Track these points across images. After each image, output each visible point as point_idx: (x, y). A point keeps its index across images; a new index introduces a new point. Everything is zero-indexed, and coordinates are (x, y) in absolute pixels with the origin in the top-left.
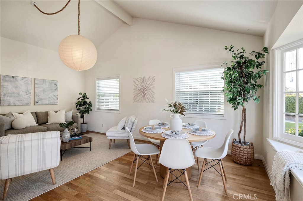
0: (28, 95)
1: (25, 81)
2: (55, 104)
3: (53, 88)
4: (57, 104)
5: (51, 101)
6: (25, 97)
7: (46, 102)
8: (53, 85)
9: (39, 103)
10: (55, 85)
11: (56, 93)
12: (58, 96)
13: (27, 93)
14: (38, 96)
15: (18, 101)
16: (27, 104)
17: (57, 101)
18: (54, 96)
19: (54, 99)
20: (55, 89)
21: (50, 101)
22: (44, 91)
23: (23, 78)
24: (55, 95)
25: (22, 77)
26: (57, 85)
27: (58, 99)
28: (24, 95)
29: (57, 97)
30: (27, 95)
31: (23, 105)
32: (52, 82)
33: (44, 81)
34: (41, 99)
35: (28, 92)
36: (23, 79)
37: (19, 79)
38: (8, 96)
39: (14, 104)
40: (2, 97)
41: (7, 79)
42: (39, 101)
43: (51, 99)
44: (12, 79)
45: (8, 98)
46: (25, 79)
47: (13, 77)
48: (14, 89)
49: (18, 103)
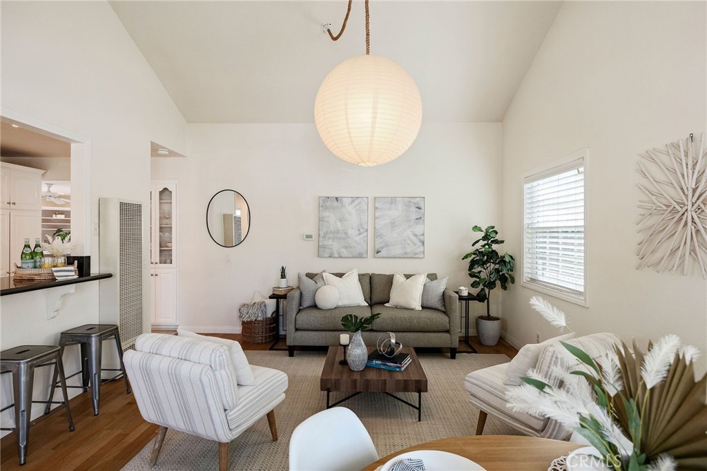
0: (362, 236)
1: (356, 206)
2: (416, 256)
3: (413, 217)
4: (420, 256)
5: (408, 250)
6: (357, 239)
7: (397, 251)
8: (413, 209)
9: (383, 253)
10: (417, 207)
11: (418, 229)
12: (423, 235)
13: (359, 230)
14: (381, 236)
15: (346, 247)
16: (360, 256)
17: (421, 249)
18: (416, 235)
19: (415, 244)
20: (417, 219)
21: (405, 248)
22: (393, 224)
23: (354, 199)
24: (416, 233)
25: (352, 197)
26: (423, 207)
27: (423, 243)
28: (355, 236)
29: (422, 238)
30: (360, 234)
31: (353, 257)
32: (410, 202)
33: (393, 201)
34: (387, 245)
35: (362, 230)
36: (353, 202)
37: (346, 201)
38: (329, 238)
39: (339, 254)
40: (321, 239)
41: (328, 204)
42: (382, 248)
43: (408, 244)
44: (335, 203)
45: (330, 242)
46: (357, 201)
47: (337, 198)
48: (339, 224)
49: (344, 252)
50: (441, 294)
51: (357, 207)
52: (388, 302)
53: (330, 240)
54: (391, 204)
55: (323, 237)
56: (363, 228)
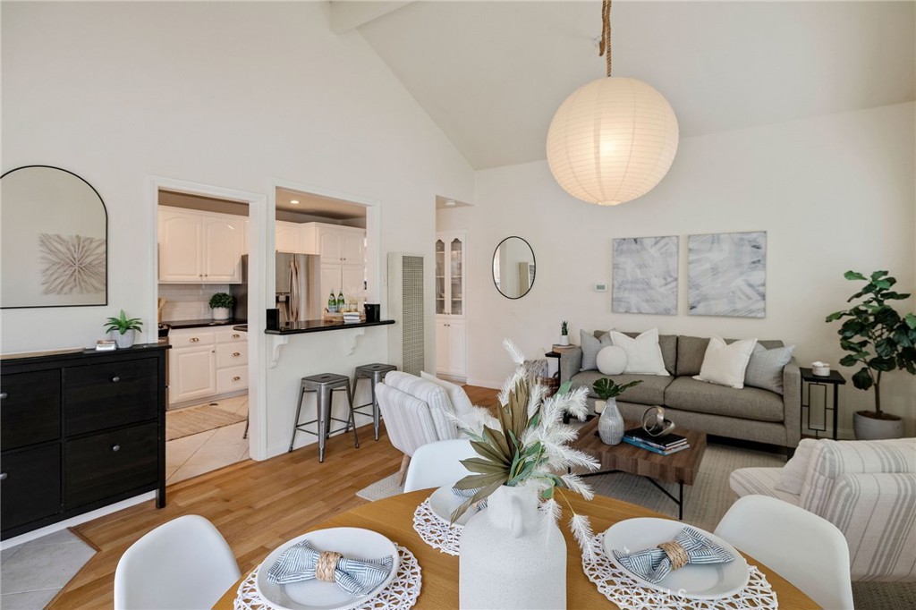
0: (669, 286)
1: (661, 248)
2: (750, 315)
3: (747, 259)
4: (759, 315)
5: (739, 305)
6: (663, 290)
7: (722, 306)
8: (748, 248)
9: (700, 309)
10: (754, 246)
11: (756, 277)
12: (764, 285)
13: (665, 279)
14: (696, 287)
15: (647, 301)
16: (667, 312)
17: (760, 305)
18: (751, 286)
19: (750, 298)
20: (754, 263)
21: (734, 303)
22: (715, 271)
23: (658, 240)
24: (752, 282)
25: (656, 238)
26: (763, 246)
27: (763, 296)
28: (661, 287)
29: (761, 289)
30: (666, 284)
31: (657, 314)
32: (742, 239)
33: (715, 239)
34: (705, 298)
35: (669, 278)
36: (656, 243)
37: (648, 243)
38: (625, 289)
39: (638, 309)
40: (615, 290)
41: (625, 247)
42: (699, 302)
43: (740, 298)
44: (634, 246)
45: (626, 294)
46: (662, 243)
47: (635, 240)
48: (638, 271)
49: (645, 307)
50: (779, 370)
51: (663, 250)
52: (698, 374)
53: (626, 292)
54: (713, 243)
55: (618, 288)
56: (671, 276)
